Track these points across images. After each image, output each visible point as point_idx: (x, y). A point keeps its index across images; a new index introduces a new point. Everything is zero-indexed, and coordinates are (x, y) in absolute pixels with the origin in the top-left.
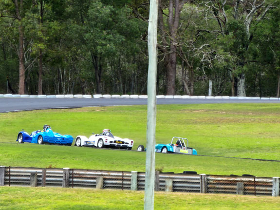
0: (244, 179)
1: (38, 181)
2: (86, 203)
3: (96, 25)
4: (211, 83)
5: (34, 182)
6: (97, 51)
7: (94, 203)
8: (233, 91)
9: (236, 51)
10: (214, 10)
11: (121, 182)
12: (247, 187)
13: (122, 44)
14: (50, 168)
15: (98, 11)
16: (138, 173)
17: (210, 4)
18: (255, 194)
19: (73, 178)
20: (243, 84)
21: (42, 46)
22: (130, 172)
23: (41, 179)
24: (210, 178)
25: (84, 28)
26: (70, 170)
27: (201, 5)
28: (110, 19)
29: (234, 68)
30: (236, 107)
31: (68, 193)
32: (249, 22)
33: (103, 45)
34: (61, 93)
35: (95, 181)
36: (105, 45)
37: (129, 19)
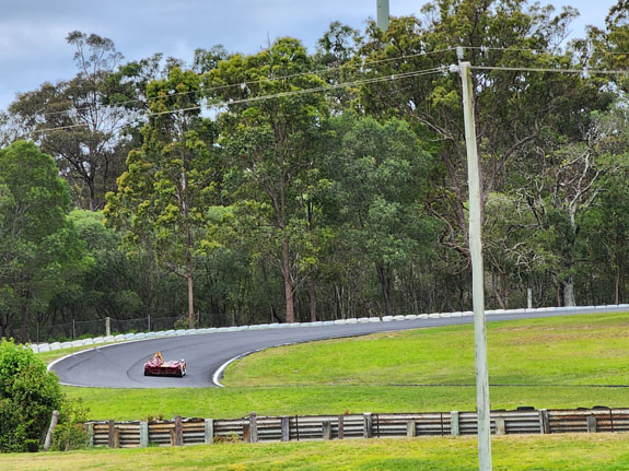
0: (595, 412)
1: (333, 431)
2: (399, 457)
3: (379, 229)
4: (530, 293)
5: (328, 435)
6: (382, 261)
7: (410, 455)
8: (559, 300)
9: (560, 249)
10: (528, 198)
11: (440, 426)
12: (600, 423)
13: (414, 249)
14: (347, 415)
15: (381, 210)
16: (460, 413)
17: (522, 192)
18: (612, 430)
19: (378, 425)
20: (571, 291)
21: (312, 260)
22: (449, 413)
23: (337, 429)
24: (551, 413)
25: (365, 233)
26: (372, 415)
27: (511, 194)
28: (397, 220)
29: (559, 271)
30: (566, 320)
31: (376, 445)
32: (574, 210)
33: (390, 253)
34: (340, 318)
35: (405, 427)
36: (394, 253)
37: (421, 218)
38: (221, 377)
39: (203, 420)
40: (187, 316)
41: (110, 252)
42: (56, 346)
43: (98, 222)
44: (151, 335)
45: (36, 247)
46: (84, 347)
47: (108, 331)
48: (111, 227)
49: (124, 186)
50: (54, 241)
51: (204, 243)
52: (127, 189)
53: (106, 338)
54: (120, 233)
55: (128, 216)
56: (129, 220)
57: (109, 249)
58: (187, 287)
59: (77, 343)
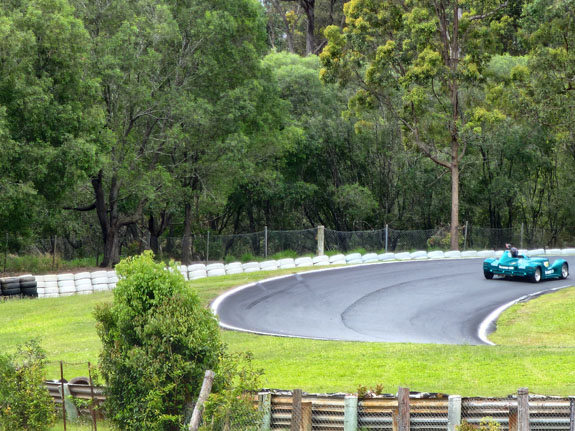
38: (493, 329)
39: (445, 397)
40: (448, 229)
41: (329, 121)
42: (235, 267)
43: (311, 71)
44: (388, 257)
45: (210, 107)
46: (279, 271)
47: (321, 246)
48: (332, 81)
49: (356, 17)
50: (238, 99)
51: (479, 112)
52: (359, 22)
53: (316, 259)
54: (346, 92)
55: (359, 65)
56: (361, 72)
57: (328, 115)
58: (450, 183)
59: (269, 265)
